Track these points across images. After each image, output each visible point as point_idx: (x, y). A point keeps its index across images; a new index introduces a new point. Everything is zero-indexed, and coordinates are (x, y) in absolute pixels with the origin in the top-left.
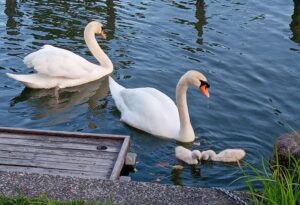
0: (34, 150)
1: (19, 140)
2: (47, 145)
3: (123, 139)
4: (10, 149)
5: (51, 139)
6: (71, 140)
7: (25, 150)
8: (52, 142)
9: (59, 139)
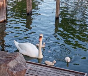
0: (54, 74)
1: (49, 70)
2: (58, 73)
3: (84, 74)
4: (46, 72)
5: (60, 71)
6: (67, 72)
7: (51, 73)
8: (60, 72)
9: (63, 71)
